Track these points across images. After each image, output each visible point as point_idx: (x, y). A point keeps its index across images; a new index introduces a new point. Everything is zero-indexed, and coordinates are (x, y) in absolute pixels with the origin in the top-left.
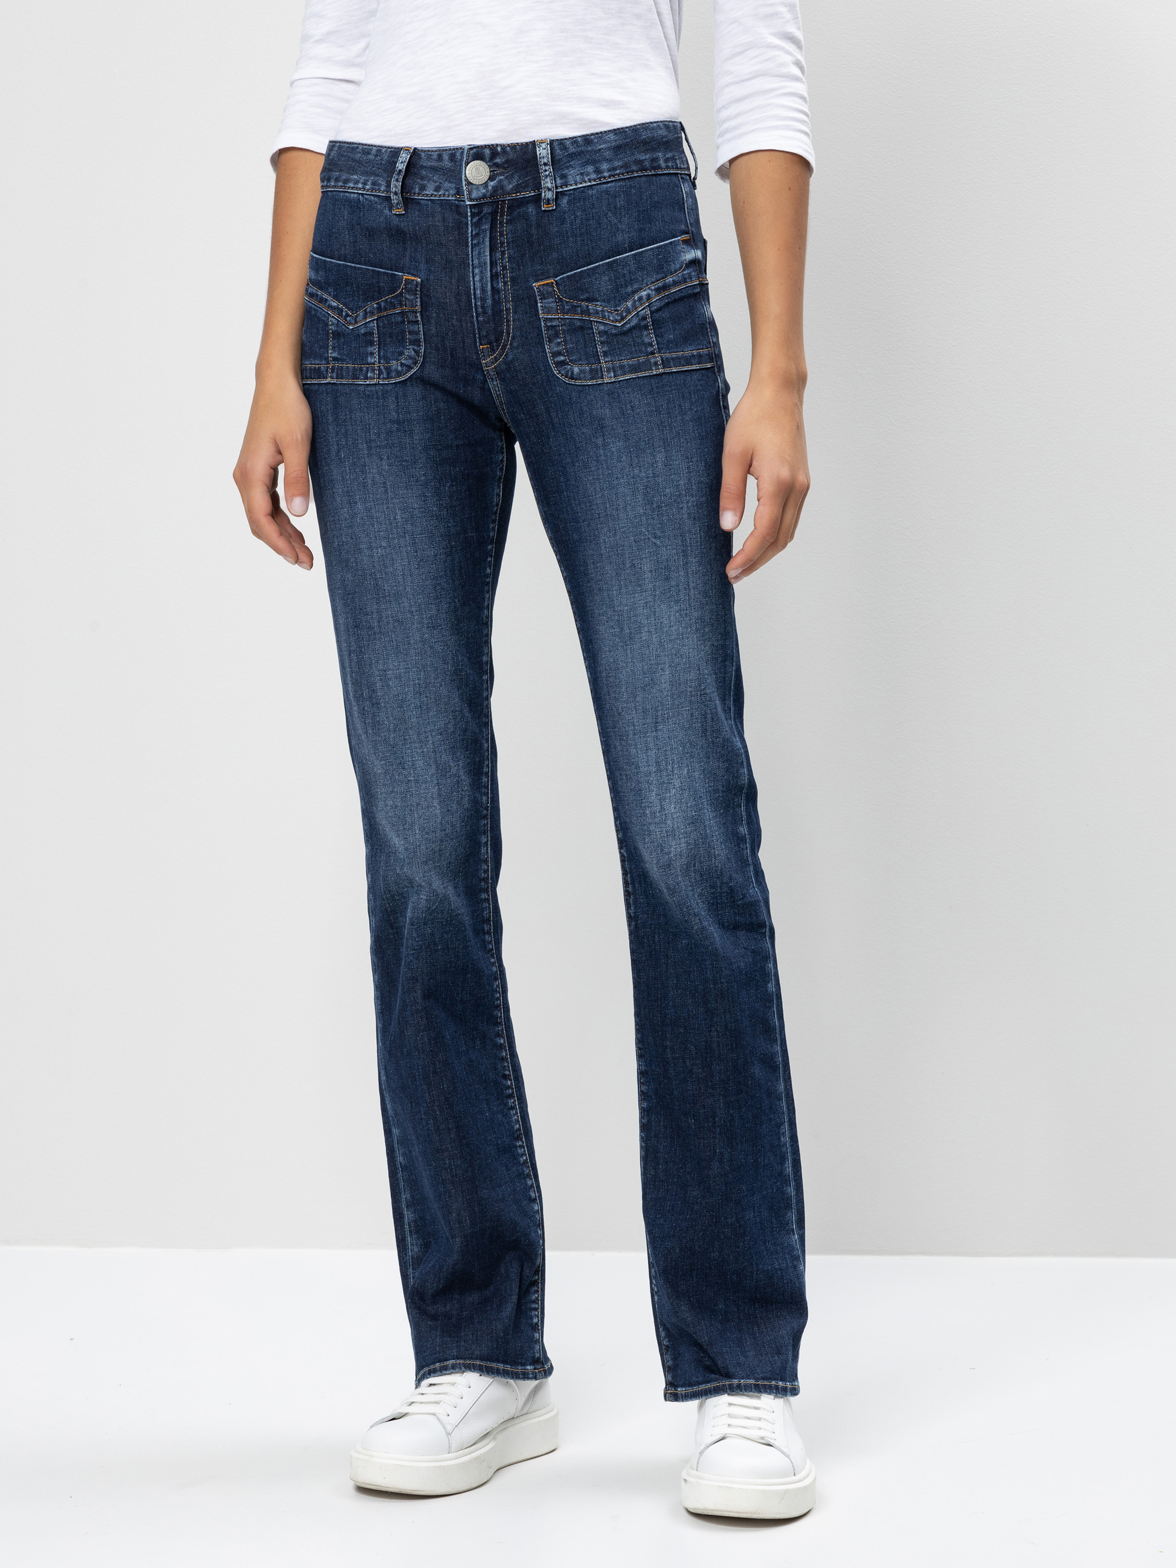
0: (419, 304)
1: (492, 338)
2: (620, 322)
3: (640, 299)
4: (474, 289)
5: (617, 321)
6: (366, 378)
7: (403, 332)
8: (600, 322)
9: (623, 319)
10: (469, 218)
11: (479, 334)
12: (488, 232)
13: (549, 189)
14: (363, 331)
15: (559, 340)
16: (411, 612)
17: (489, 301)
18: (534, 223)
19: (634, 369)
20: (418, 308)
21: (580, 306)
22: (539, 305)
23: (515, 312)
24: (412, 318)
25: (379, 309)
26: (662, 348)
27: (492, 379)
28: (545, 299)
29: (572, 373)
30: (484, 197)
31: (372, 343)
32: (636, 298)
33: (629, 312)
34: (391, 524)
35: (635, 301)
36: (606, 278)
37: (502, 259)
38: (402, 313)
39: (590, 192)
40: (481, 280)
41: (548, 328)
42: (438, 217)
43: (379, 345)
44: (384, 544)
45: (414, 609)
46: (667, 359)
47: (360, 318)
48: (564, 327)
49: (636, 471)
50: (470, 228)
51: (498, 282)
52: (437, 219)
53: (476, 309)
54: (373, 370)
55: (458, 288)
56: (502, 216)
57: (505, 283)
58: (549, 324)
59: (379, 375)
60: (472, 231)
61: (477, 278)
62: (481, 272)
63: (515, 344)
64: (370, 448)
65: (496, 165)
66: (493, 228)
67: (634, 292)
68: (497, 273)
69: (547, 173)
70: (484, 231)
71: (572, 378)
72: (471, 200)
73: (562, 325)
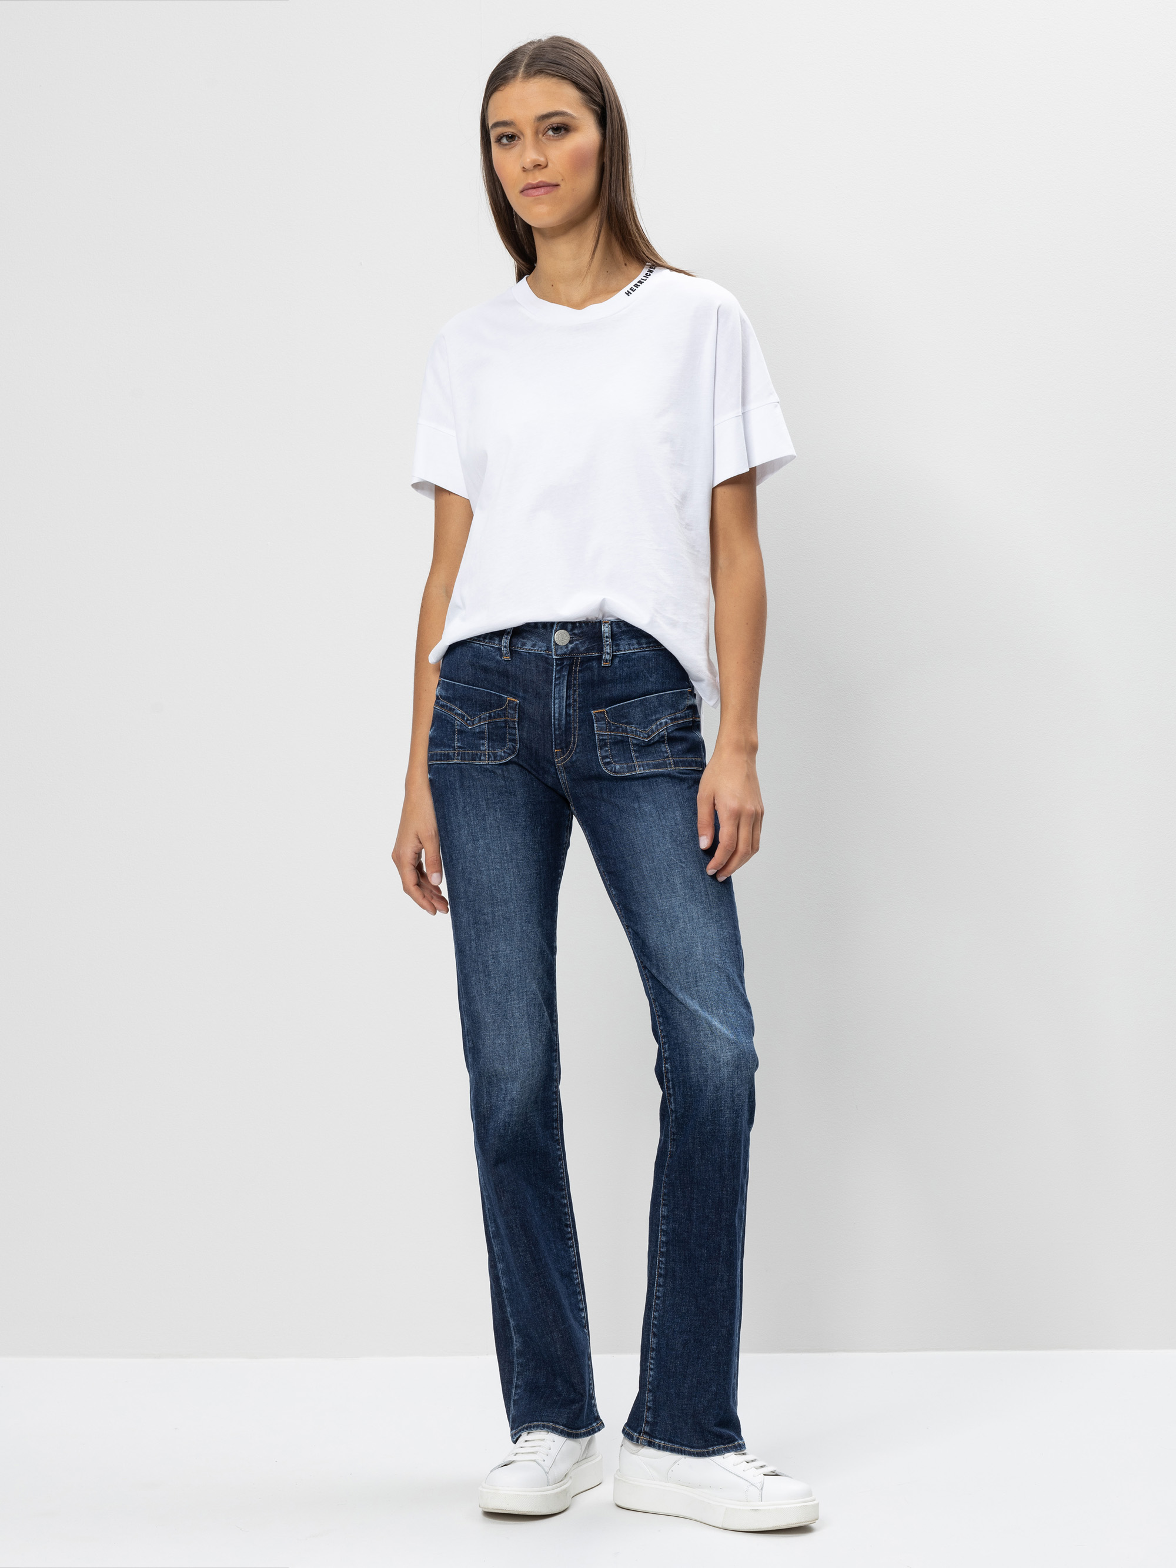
0: (517, 717)
1: (563, 746)
2: (647, 739)
3: (661, 724)
4: (554, 712)
5: (645, 738)
6: (480, 760)
7: (505, 734)
8: (634, 738)
9: (649, 736)
10: (554, 667)
11: (554, 742)
12: (566, 677)
13: (608, 654)
14: (477, 731)
15: (607, 749)
16: (515, 912)
17: (564, 722)
18: (596, 673)
19: (656, 766)
20: (516, 719)
21: (621, 727)
22: (595, 725)
23: (579, 730)
24: (511, 725)
25: (490, 717)
26: (674, 755)
27: (561, 771)
28: (599, 721)
29: (615, 769)
30: (565, 653)
31: (483, 738)
32: (658, 723)
33: (653, 732)
35: (657, 725)
36: (639, 709)
37: (574, 695)
38: (506, 722)
39: (633, 656)
40: (559, 707)
41: (600, 740)
42: (534, 664)
43: (489, 739)
45: (517, 910)
47: (476, 722)
48: (611, 741)
49: (664, 822)
50: (554, 673)
51: (570, 710)
52: (532, 665)
53: (554, 726)
54: (485, 755)
55: (544, 710)
56: (576, 667)
57: (575, 710)
58: (601, 738)
59: (489, 758)
60: (556, 675)
61: (557, 706)
62: (560, 702)
63: (578, 750)
65: (575, 634)
66: (569, 674)
67: (657, 720)
68: (570, 704)
69: (608, 643)
70: (564, 676)
71: (615, 772)
72: (557, 655)
73: (609, 739)
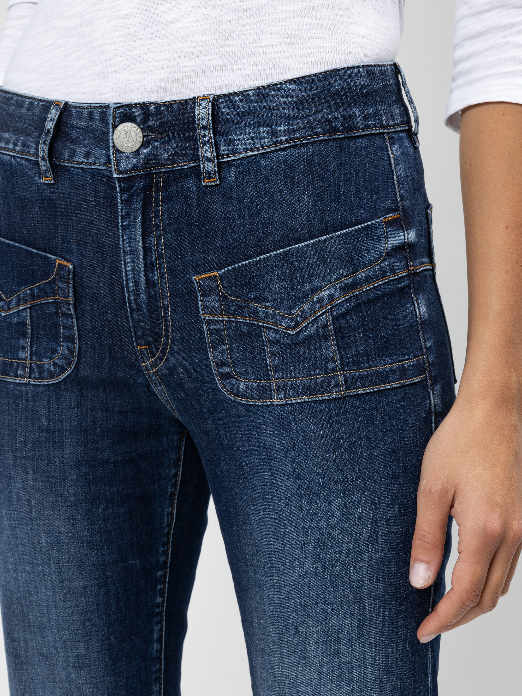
0: (71, 294)
1: (150, 339)
2: (293, 329)
3: (320, 300)
4: (127, 279)
5: (290, 327)
6: (16, 376)
7: (57, 325)
8: (271, 328)
9: (297, 325)
10: (119, 194)
11: (135, 333)
12: (140, 212)
13: (209, 160)
14: (15, 320)
15: (224, 347)
17: (143, 297)
18: (194, 201)
19: (309, 390)
20: (71, 300)
21: (248, 307)
22: (200, 303)
23: (174, 311)
24: (65, 310)
25: (33, 296)
26: (347, 364)
27: (156, 384)
28: (206, 296)
29: (238, 389)
30: (135, 168)
31: (24, 336)
32: (315, 299)
33: (305, 317)
34: (34, 548)
35: (313, 303)
36: (280, 272)
37: (158, 245)
38: (56, 303)
39: (263, 162)
40: (133, 270)
41: (211, 332)
42: (90, 191)
43: (32, 338)
44: (28, 569)
46: (353, 378)
47: (13, 304)
48: (230, 332)
50: (120, 205)
51: (153, 274)
52: (88, 192)
53: (130, 304)
54: (24, 368)
55: (112, 277)
56: (157, 192)
57: (162, 275)
58: (212, 327)
59: (30, 373)
60: (122, 210)
61: (129, 267)
62: (133, 260)
63: (175, 348)
64: (15, 458)
65: (150, 128)
66: (145, 208)
67: (313, 291)
68: (151, 262)
69: (206, 139)
70: (135, 210)
71: (238, 395)
72: (119, 172)
73: (227, 329)
